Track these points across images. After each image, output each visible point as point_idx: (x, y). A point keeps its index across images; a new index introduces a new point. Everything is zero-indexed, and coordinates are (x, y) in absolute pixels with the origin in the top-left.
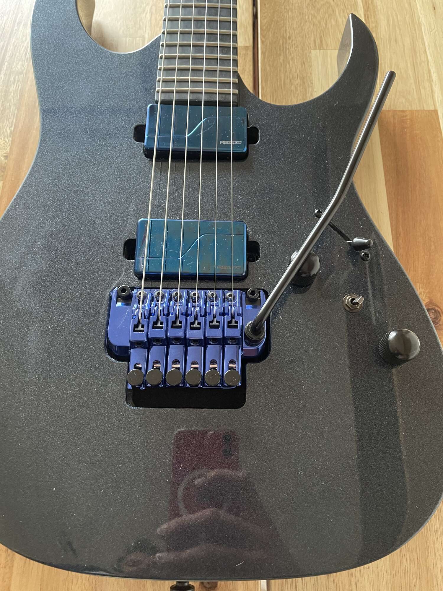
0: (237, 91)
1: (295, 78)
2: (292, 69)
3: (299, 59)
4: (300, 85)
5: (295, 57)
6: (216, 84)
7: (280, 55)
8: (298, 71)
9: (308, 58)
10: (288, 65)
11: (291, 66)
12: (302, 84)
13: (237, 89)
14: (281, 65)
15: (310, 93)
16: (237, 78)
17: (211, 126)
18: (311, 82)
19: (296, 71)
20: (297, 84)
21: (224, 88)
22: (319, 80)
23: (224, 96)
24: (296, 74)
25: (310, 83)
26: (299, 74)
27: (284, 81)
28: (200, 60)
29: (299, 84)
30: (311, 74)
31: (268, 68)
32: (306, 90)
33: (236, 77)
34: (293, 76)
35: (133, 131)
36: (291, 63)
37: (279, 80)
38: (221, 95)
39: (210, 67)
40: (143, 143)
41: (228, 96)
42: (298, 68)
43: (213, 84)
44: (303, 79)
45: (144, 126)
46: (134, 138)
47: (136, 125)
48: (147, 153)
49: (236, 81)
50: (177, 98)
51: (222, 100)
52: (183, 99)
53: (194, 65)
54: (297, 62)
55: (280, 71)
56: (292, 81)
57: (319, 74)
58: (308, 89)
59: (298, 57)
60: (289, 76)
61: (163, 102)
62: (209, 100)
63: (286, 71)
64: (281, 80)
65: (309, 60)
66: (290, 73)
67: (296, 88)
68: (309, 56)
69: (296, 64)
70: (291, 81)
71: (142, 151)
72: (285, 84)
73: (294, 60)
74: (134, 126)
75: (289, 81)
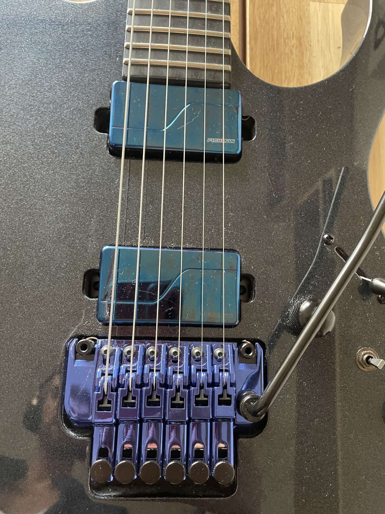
0: (229, 68)
1: (290, 37)
2: (287, 25)
3: (295, 12)
4: (297, 47)
5: (291, 9)
6: (203, 56)
7: (273, 5)
8: (294, 28)
9: (306, 12)
10: (282, 20)
11: (286, 21)
12: (298, 46)
13: (230, 65)
14: (274, 18)
15: (307, 59)
16: (229, 49)
17: (196, 115)
18: (310, 44)
19: (291, 28)
20: (293, 46)
21: (213, 63)
22: (318, 41)
23: (213, 73)
24: (291, 32)
25: (308, 45)
26: (295, 34)
27: (277, 40)
28: (182, 20)
29: (295, 46)
30: (309, 33)
31: (258, 22)
32: (303, 54)
33: (229, 47)
34: (288, 34)
35: (94, 116)
36: (285, 16)
37: (271, 39)
38: (209, 72)
39: (196, 31)
40: (106, 134)
41: (218, 74)
42: (294, 24)
43: (198, 56)
44: (299, 39)
45: (109, 109)
46: (94, 127)
47: (97, 107)
48: (111, 148)
49: (229, 53)
50: (151, 75)
51: (211, 79)
52: (159, 75)
53: (174, 27)
54: (293, 16)
55: (273, 27)
56: (287, 41)
57: (318, 33)
58: (305, 52)
59: (294, 10)
60: (282, 34)
61: (133, 80)
62: (194, 79)
63: (280, 28)
64: (273, 40)
65: (307, 15)
66: (284, 30)
67: (291, 51)
68: (307, 9)
69: (292, 19)
70: (285, 41)
71: (106, 146)
72: (278, 44)
73: (289, 14)
74: (95, 108)
75: (282, 41)
